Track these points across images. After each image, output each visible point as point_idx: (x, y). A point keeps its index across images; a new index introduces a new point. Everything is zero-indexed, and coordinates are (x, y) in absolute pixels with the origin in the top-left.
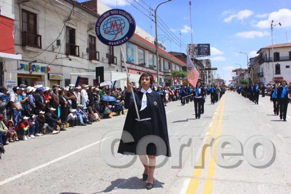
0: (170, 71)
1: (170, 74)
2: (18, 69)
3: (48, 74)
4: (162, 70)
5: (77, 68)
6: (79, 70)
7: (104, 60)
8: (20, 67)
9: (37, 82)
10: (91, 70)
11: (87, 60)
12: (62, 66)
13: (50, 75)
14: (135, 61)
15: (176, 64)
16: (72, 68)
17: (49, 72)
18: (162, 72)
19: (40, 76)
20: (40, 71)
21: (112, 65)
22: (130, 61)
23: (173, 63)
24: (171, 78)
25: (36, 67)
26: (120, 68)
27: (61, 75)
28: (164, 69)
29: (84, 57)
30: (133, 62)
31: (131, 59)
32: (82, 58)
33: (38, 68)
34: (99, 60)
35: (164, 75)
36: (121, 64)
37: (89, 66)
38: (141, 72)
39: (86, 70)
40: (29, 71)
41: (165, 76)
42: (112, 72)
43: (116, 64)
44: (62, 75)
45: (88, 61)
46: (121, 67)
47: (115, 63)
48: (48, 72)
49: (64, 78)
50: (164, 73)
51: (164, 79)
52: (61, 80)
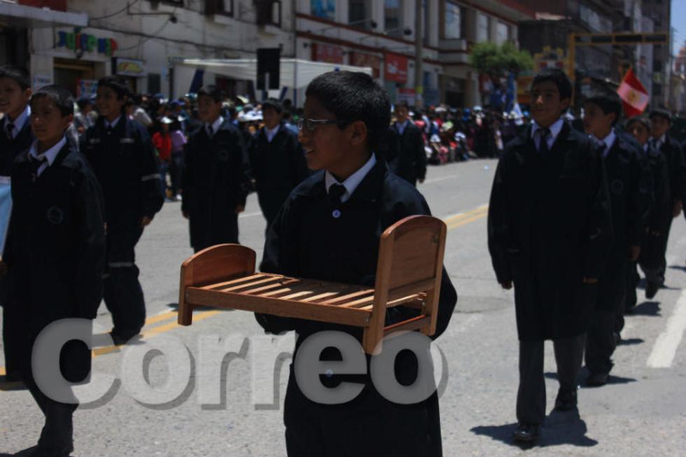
0: (464, 47)
1: (466, 58)
2: (54, 47)
3: (114, 60)
4: (434, 40)
5: (176, 41)
6: (180, 45)
7: (244, 13)
8: (58, 40)
9: (85, 81)
10: (210, 47)
11: (201, 13)
12: (142, 35)
13: (119, 61)
14: (336, 9)
15: (491, 13)
16: (163, 41)
17: (116, 54)
18: (434, 49)
19: (92, 64)
20: (95, 49)
21: (269, 29)
22: (323, 11)
23: (478, 12)
24: (469, 74)
25: (90, 41)
26: (290, 39)
27: (140, 63)
28: (442, 37)
29: (193, 6)
30: (330, 14)
31: (325, 5)
32: (188, 9)
33: (93, 43)
34: (230, 15)
35: (441, 60)
36: (294, 24)
37: (204, 33)
38: (357, 51)
39: (197, 45)
40: (75, 52)
41: (444, 64)
42: (299, 61)
43: (279, 25)
44: (144, 62)
45: (202, 17)
46: (293, 35)
47: (276, 20)
48: (111, 54)
49: (147, 70)
50: (441, 51)
51: (440, 77)
52: (141, 77)
